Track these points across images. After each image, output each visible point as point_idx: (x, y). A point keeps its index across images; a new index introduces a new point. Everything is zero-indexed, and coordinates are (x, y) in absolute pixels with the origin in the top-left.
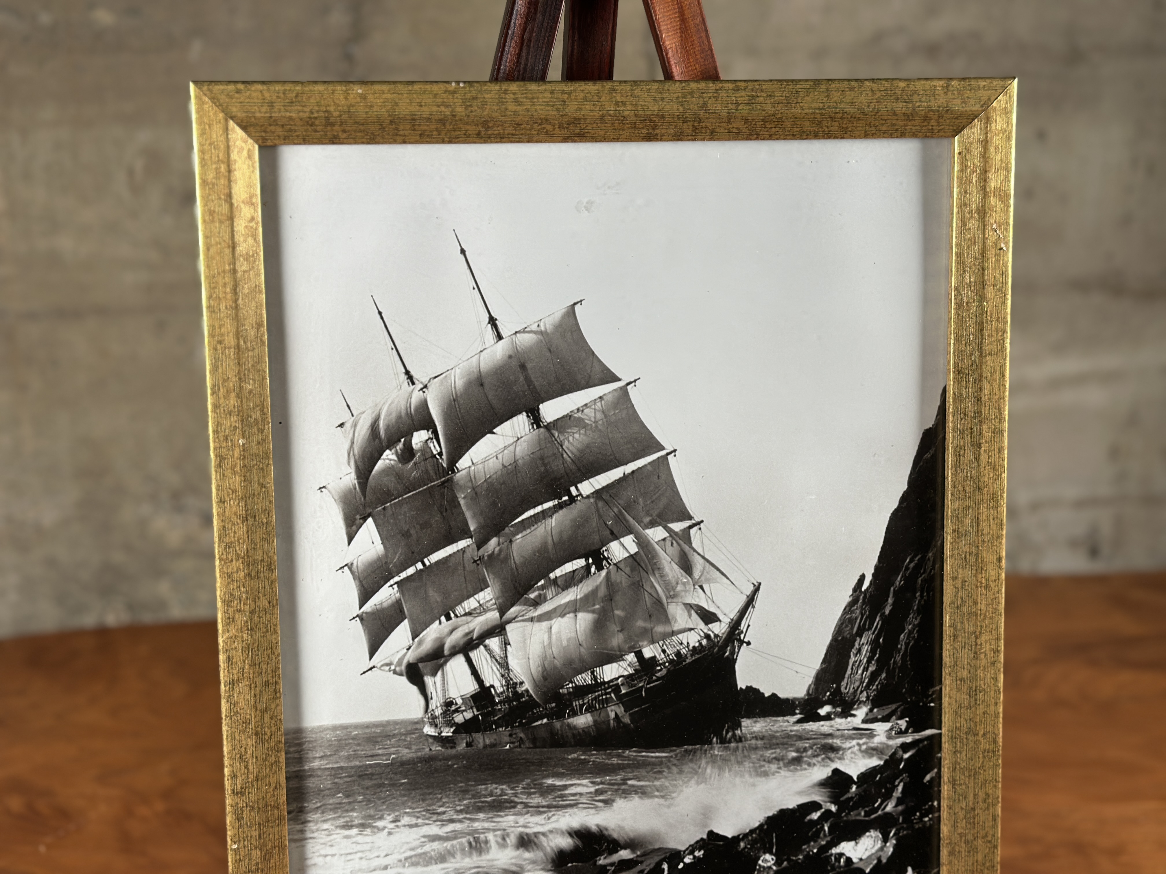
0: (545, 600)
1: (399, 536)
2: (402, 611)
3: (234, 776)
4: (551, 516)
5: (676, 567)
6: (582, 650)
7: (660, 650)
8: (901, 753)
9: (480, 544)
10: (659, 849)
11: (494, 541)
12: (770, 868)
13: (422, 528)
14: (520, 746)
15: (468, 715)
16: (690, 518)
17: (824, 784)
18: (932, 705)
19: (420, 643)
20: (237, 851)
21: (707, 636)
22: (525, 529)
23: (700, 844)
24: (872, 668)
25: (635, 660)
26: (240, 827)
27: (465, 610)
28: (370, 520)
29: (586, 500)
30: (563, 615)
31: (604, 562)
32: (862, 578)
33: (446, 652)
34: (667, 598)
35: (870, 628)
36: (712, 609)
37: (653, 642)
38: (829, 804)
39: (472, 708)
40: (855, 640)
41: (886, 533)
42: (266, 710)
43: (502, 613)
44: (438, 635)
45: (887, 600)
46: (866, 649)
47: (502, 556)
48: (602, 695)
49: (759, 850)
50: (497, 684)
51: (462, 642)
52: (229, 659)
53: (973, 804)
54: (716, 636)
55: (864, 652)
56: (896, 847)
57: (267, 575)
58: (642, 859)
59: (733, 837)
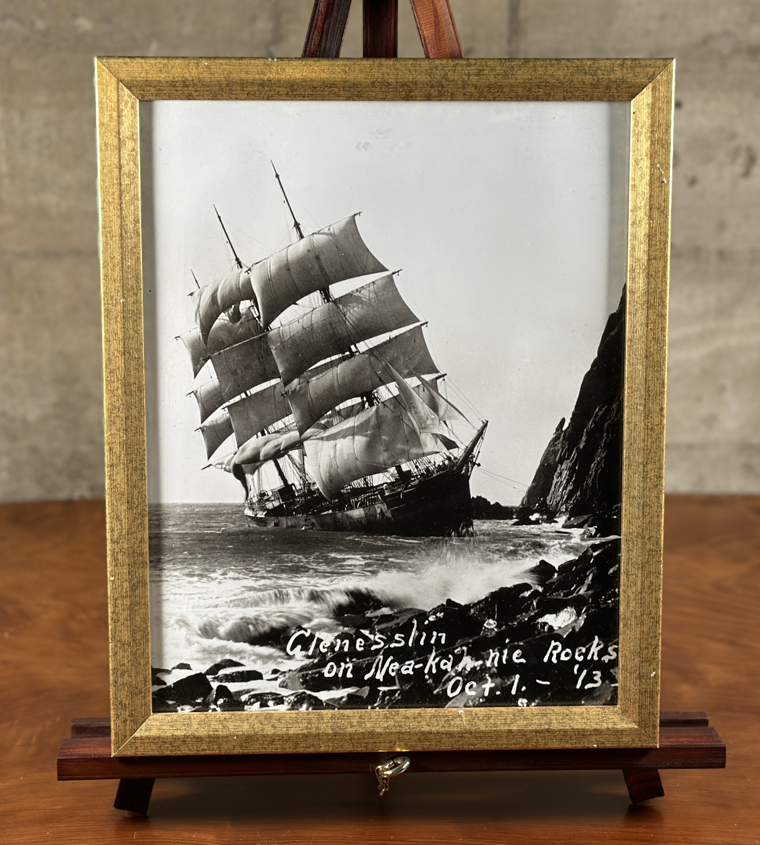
0: (332, 426)
1: (230, 374)
2: (231, 427)
3: (112, 530)
4: (337, 366)
5: (426, 407)
6: (358, 462)
7: (414, 466)
8: (591, 551)
9: (286, 383)
10: (411, 609)
11: (296, 381)
12: (493, 629)
13: (245, 369)
14: (312, 529)
15: (276, 504)
16: (437, 372)
17: (533, 571)
18: (615, 517)
19: (243, 450)
20: (113, 582)
21: (449, 458)
22: (318, 374)
23: (441, 608)
24: (570, 488)
25: (396, 472)
26: (116, 565)
27: (275, 429)
28: (209, 361)
29: (363, 356)
30: (344, 437)
31: (375, 401)
32: (563, 421)
33: (261, 458)
34: (420, 429)
35: (568, 458)
36: (453, 439)
37: (409, 460)
38: (537, 586)
39: (279, 499)
40: (557, 467)
41: (581, 389)
42: (135, 487)
43: (301, 433)
44: (256, 446)
45: (581, 438)
46: (565, 473)
47: (302, 391)
48: (371, 496)
49: (485, 616)
50: (297, 483)
51: (273, 452)
52: (111, 449)
53: (641, 589)
54: (455, 458)
55: (564, 476)
56: (586, 620)
57: (137, 393)
58: (398, 615)
59: (466, 605)
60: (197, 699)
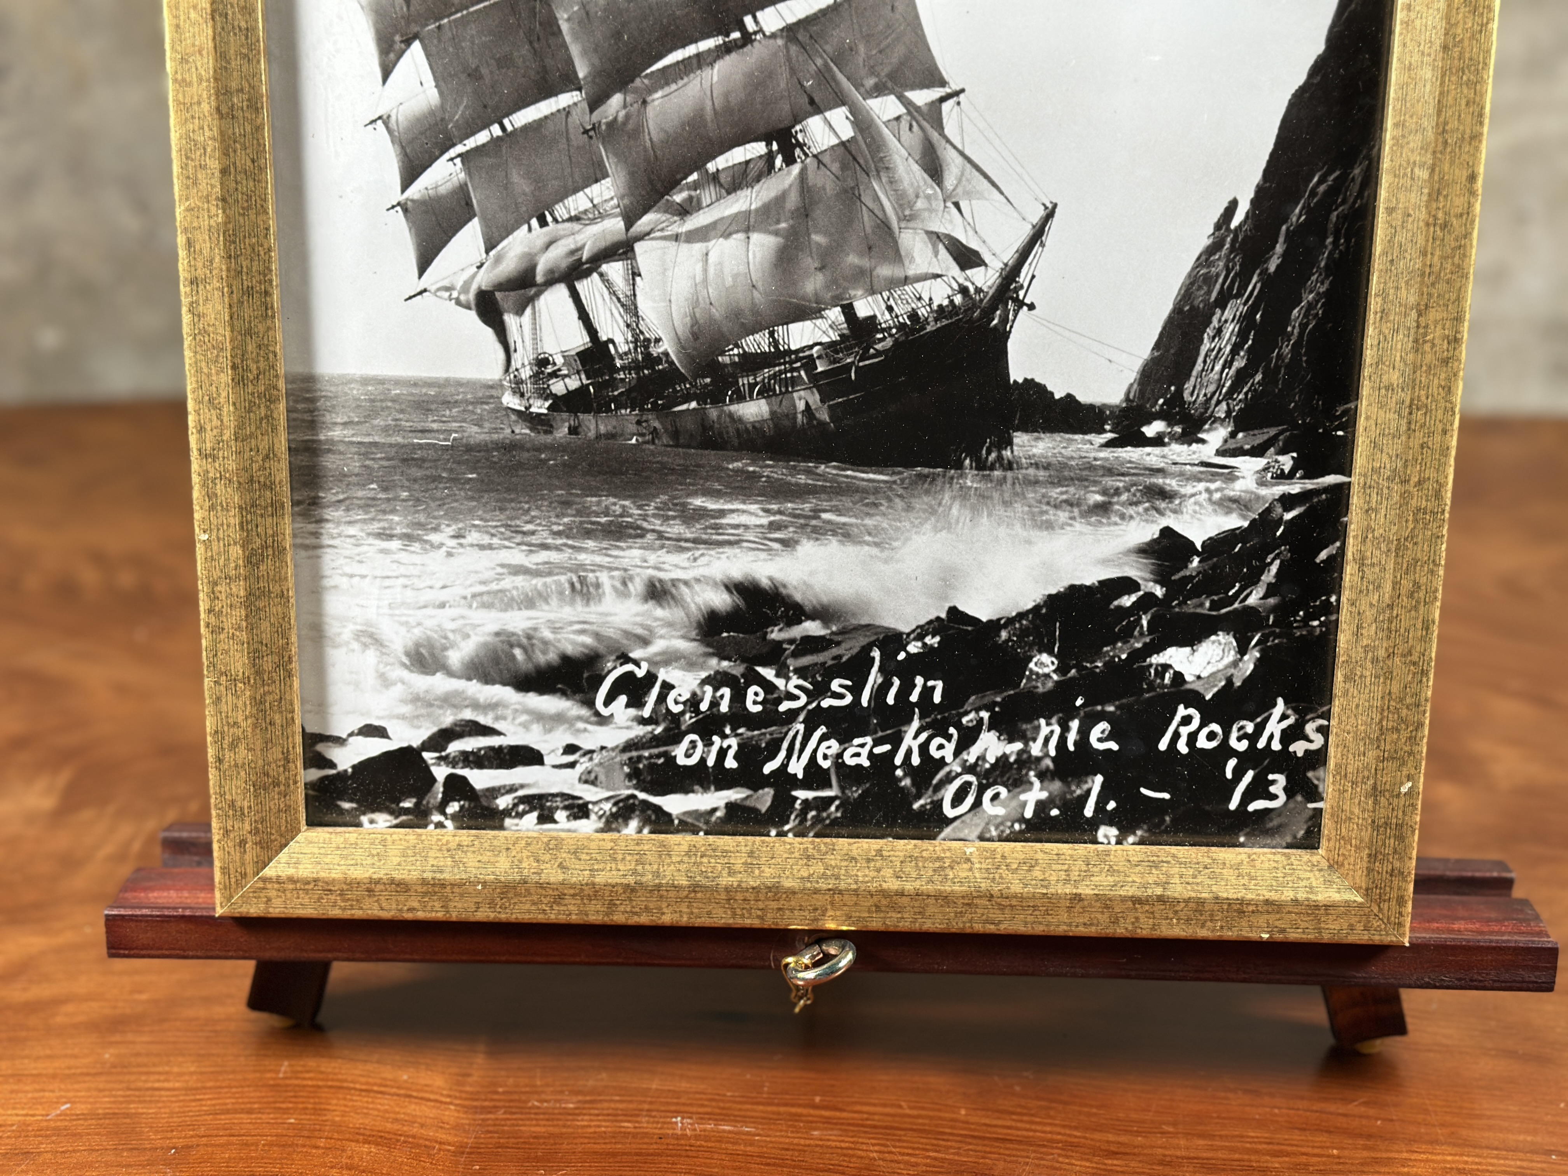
0: (699, 208)
1: (463, 77)
2: (469, 204)
3: (201, 430)
4: (711, 65)
5: (916, 168)
6: (756, 294)
7: (884, 307)
8: (1279, 510)
9: (595, 103)
10: (868, 626)
11: (616, 100)
12: (1047, 676)
13: (499, 67)
14: (653, 443)
15: (573, 383)
16: (943, 83)
17: (1145, 550)
18: (1340, 433)
19: (498, 260)
20: (207, 544)
21: (964, 290)
22: (667, 84)
23: (935, 626)
24: (1239, 363)
25: (842, 318)
26: (212, 508)
27: (569, 212)
28: (416, 46)
29: (772, 41)
30: (727, 235)
31: (798, 152)
32: (1233, 206)
33: (539, 278)
34: (899, 220)
35: (1239, 295)
36: (973, 244)
37: (872, 292)
38: (1152, 584)
39: (578, 372)
40: (1214, 314)
41: (1281, 128)
42: (249, 332)
43: (629, 224)
44: (526, 250)
45: (1274, 247)
46: (1230, 329)
47: (630, 126)
48: (786, 372)
49: (1031, 645)
50: (619, 339)
51: (564, 264)
52: (189, 243)
53: (1391, 597)
54: (978, 290)
55: (1228, 335)
56: (1259, 663)
57: (247, 115)
58: (839, 638)
59: (990, 622)
60: (404, 800)
